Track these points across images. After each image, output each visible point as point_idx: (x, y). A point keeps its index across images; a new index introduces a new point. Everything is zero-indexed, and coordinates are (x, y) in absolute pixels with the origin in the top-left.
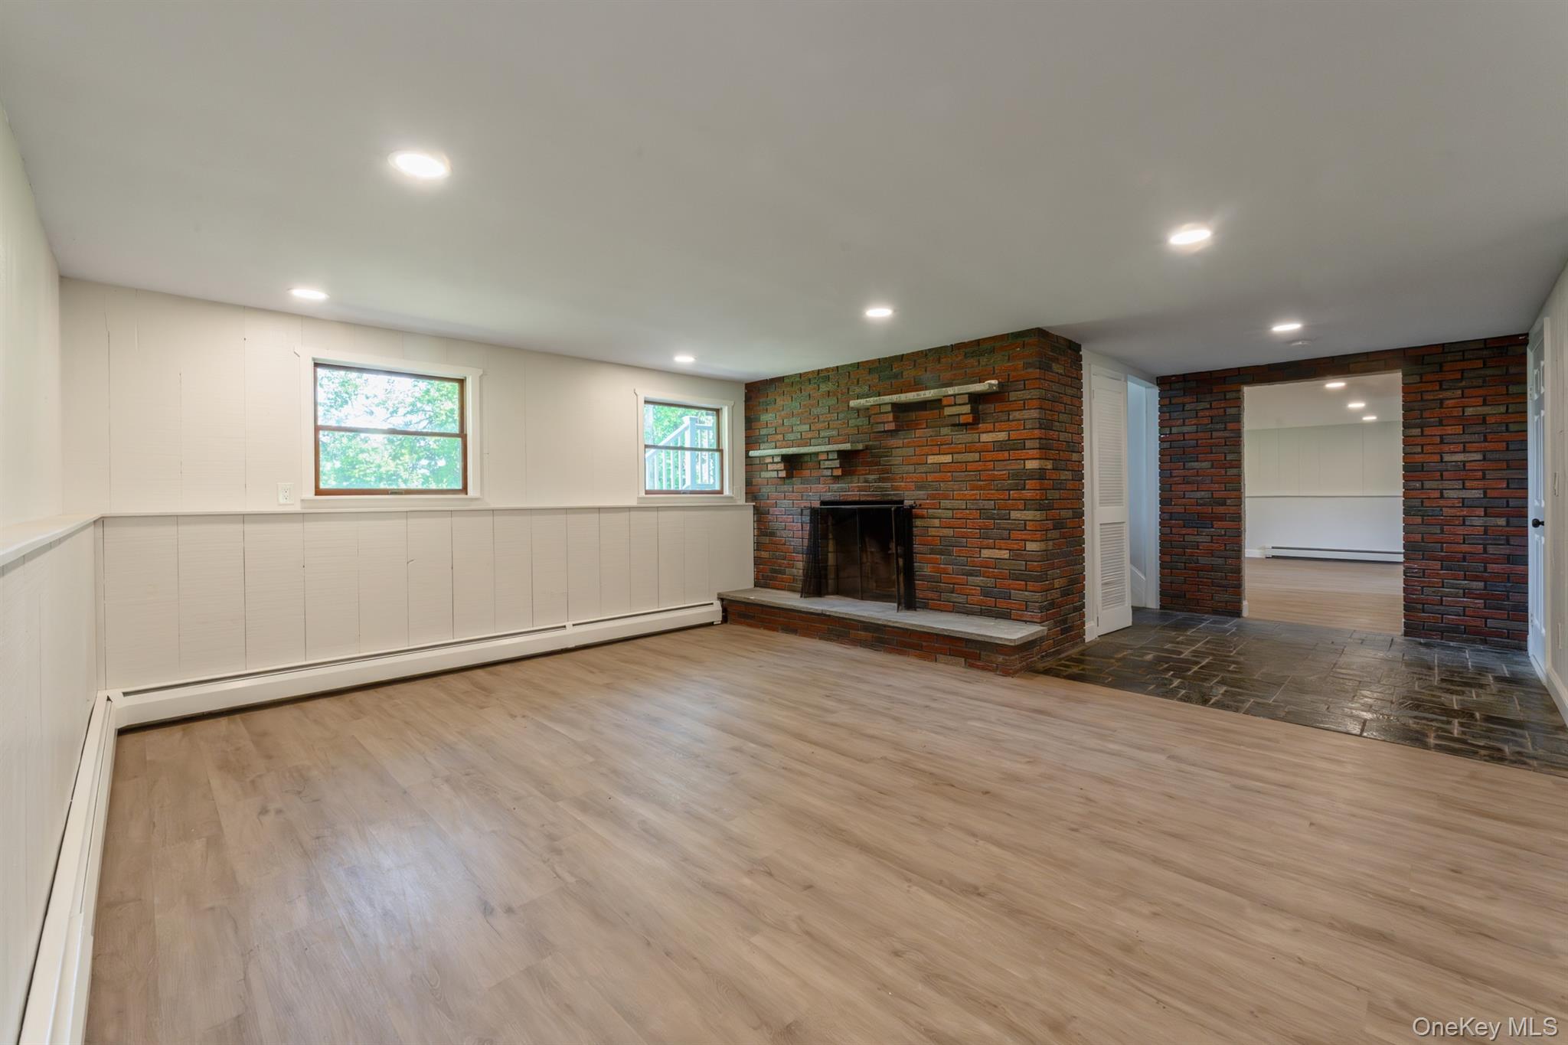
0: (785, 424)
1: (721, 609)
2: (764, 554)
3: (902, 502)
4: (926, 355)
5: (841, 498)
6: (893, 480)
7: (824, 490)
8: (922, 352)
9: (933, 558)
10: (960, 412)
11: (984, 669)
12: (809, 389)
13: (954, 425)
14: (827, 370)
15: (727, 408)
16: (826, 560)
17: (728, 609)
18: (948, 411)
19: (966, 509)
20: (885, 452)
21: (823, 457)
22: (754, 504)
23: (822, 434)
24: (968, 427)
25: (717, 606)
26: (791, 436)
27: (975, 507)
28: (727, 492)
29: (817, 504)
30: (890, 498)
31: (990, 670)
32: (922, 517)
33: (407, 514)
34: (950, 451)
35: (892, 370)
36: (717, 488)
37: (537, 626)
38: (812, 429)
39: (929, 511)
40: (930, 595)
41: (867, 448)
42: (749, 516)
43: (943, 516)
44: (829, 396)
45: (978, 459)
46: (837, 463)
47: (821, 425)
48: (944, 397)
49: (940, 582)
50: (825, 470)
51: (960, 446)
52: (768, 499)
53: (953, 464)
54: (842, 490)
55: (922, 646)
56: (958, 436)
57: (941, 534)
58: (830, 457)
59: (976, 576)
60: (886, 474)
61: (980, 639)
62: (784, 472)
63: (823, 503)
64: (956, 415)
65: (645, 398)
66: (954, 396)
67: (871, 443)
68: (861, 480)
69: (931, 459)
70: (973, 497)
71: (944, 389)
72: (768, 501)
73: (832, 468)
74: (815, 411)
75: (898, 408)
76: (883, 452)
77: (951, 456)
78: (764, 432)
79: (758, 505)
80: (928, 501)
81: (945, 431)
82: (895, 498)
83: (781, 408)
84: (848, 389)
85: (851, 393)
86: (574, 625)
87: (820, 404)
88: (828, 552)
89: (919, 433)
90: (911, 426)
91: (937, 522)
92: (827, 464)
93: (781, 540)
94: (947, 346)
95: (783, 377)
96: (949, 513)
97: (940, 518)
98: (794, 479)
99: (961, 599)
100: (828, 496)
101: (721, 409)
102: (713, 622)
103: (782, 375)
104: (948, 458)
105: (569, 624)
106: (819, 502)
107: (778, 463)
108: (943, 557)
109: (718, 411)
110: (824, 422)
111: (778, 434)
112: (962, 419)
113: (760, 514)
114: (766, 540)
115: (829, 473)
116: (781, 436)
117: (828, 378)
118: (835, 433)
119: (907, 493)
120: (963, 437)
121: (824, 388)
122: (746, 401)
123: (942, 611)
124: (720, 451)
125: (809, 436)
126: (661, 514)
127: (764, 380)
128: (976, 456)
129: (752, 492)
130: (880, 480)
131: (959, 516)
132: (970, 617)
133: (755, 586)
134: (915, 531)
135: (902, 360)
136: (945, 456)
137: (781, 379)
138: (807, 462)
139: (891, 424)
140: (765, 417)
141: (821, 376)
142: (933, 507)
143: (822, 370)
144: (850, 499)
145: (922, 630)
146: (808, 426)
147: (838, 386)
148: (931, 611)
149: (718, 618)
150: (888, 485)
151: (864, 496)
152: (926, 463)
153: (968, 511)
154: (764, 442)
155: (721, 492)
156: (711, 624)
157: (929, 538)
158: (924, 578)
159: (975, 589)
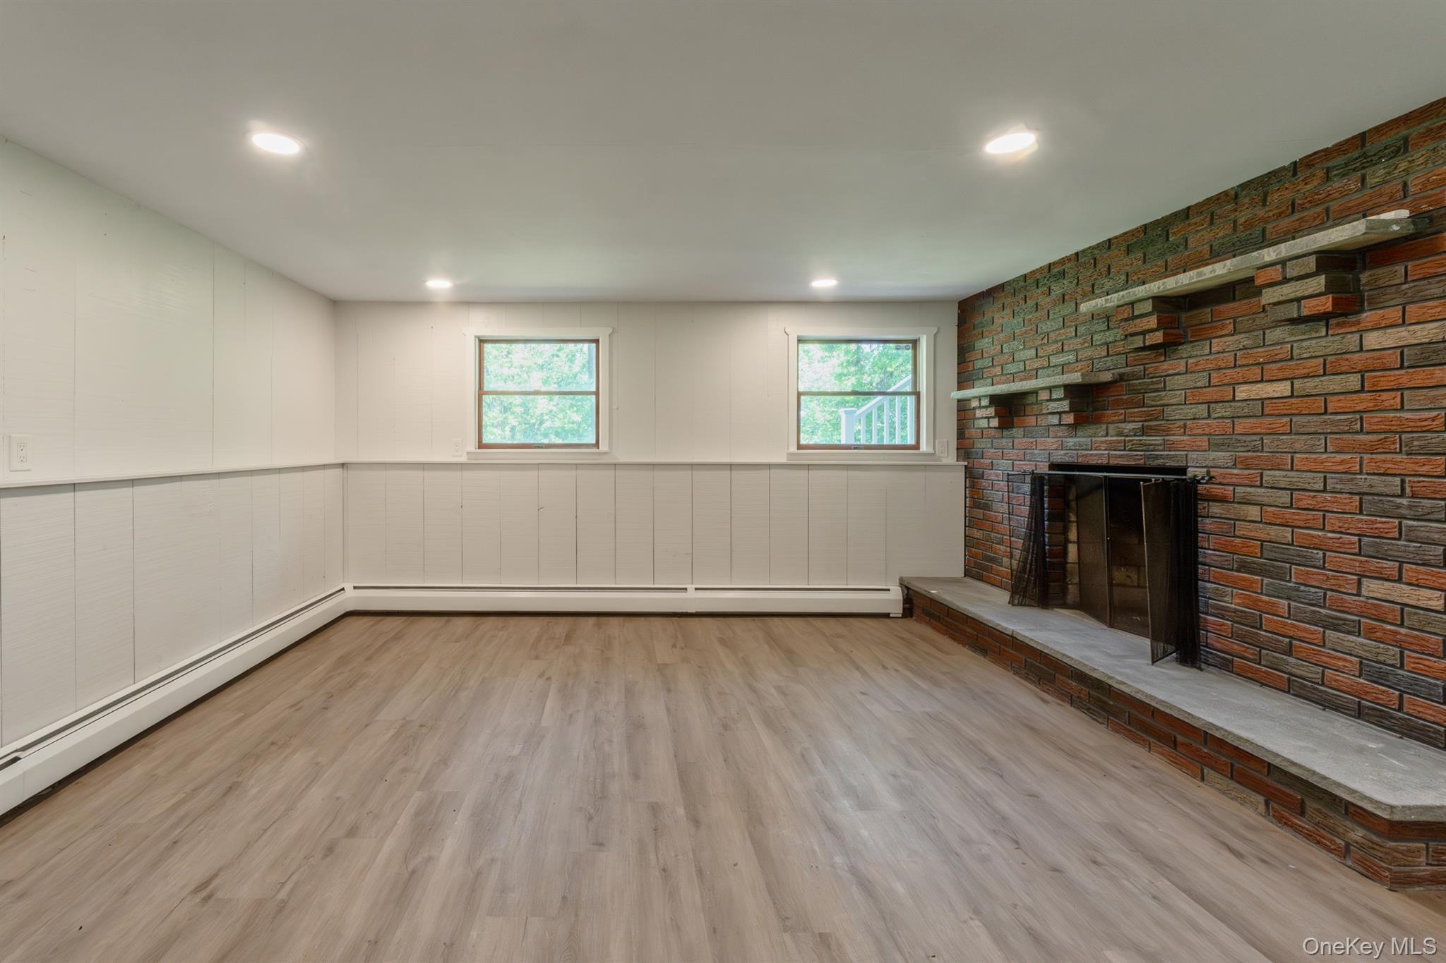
0: (1005, 351)
1: (902, 598)
2: (977, 534)
3: (1183, 471)
4: (1236, 196)
5: (1080, 460)
6: (1167, 432)
7: (1055, 446)
8: (1226, 193)
9: (1244, 580)
10: (1299, 294)
11: (1312, 837)
12: (1037, 295)
13: (1293, 321)
14: (1062, 262)
15: (925, 336)
16: (1065, 553)
17: (914, 602)
18: (1269, 296)
19: (1325, 490)
20: (1153, 383)
21: (1044, 396)
22: (966, 463)
23: (1054, 360)
24: (1333, 321)
25: (896, 594)
26: (1011, 368)
27: (1347, 488)
28: (924, 447)
29: (1043, 469)
30: (1160, 462)
31: (1330, 850)
32: (1222, 500)
33: (539, 466)
34: (1288, 373)
35: (1168, 239)
36: (911, 441)
37: (657, 584)
38: (1039, 355)
39: (1238, 489)
40: (1236, 646)
41: (1122, 377)
42: (957, 480)
43: (1266, 500)
44: (1063, 302)
45: (1358, 387)
46: (1065, 405)
47: (1050, 349)
48: (1259, 268)
49: (1260, 629)
50: (1050, 416)
51: (1313, 362)
52: (983, 458)
53: (1294, 400)
54: (1080, 447)
55: (1175, 742)
56: (1305, 344)
57: (1263, 536)
58: (1055, 396)
59: (1349, 633)
60: (1154, 422)
61: (1293, 770)
62: (997, 419)
63: (1053, 466)
64: (1291, 301)
65: (798, 337)
66: (1283, 262)
67: (1128, 369)
68: (1111, 432)
69: (1243, 392)
70: (1341, 468)
71: (1255, 254)
72: (982, 461)
73: (1060, 413)
74: (1044, 327)
75: (1163, 303)
76: (1149, 384)
77: (1289, 383)
78: (979, 364)
79: (970, 465)
80: (1235, 471)
81: (1274, 335)
82: (1170, 463)
83: (1000, 329)
84: (1093, 285)
85: (1096, 292)
86: (696, 589)
87: (1051, 317)
88: (1067, 541)
89: (1217, 344)
90: (1202, 334)
91: (1254, 512)
92: (1053, 406)
93: (996, 517)
94: (1284, 168)
95: (1003, 284)
96: (1284, 498)
97: (1262, 505)
98: (1015, 430)
99: (1313, 672)
100: (1061, 457)
101: (919, 339)
102: (889, 614)
103: (1002, 282)
104: (1283, 388)
105: (691, 587)
106: (1047, 464)
107: (986, 407)
108: (1266, 581)
109: (915, 343)
110: (1056, 342)
111: (995, 366)
112: (1308, 308)
113: (973, 477)
114: (979, 513)
115: (1055, 419)
116: (999, 369)
117: (1063, 274)
118: (1071, 357)
119: (1192, 455)
120: (1319, 343)
121: (1057, 290)
122: (959, 326)
123: (1262, 684)
124: (917, 394)
125: (1036, 365)
126: (813, 473)
127: (980, 293)
128: (1354, 381)
129: (965, 449)
130: (1144, 431)
131: (1303, 504)
132: (1329, 714)
133: (965, 575)
134: (1206, 524)
135: (1187, 217)
136: (1275, 384)
137: (1001, 287)
138: (1033, 404)
139: (1157, 333)
140: (983, 344)
141: (1054, 271)
142: (1247, 482)
143: (1054, 263)
144: (1094, 461)
145: (1168, 711)
146: (1033, 352)
147: (1077, 284)
148: (1239, 680)
149: (897, 610)
150: (1157, 440)
151: (1119, 457)
152: (1234, 400)
153: (1328, 496)
154: (978, 379)
155: (916, 447)
156: (887, 616)
157: (1238, 540)
158: (1222, 613)
159: (1345, 660)
